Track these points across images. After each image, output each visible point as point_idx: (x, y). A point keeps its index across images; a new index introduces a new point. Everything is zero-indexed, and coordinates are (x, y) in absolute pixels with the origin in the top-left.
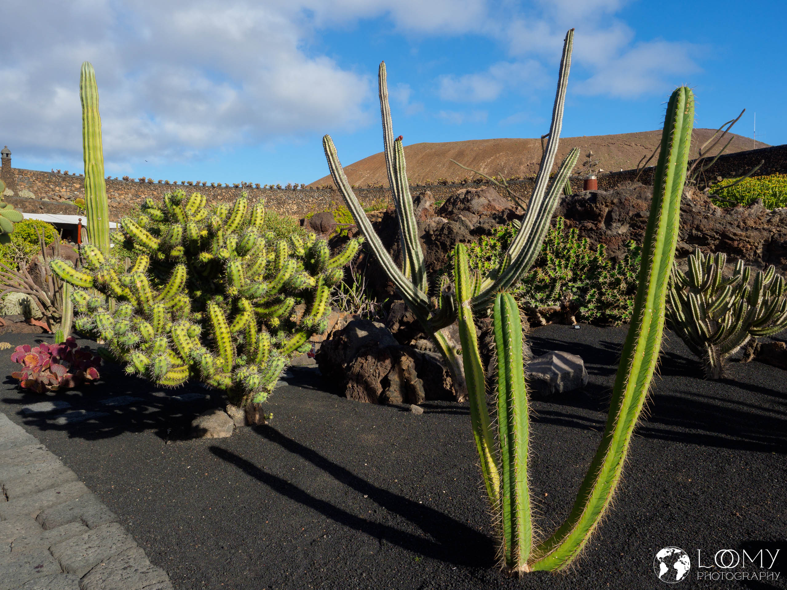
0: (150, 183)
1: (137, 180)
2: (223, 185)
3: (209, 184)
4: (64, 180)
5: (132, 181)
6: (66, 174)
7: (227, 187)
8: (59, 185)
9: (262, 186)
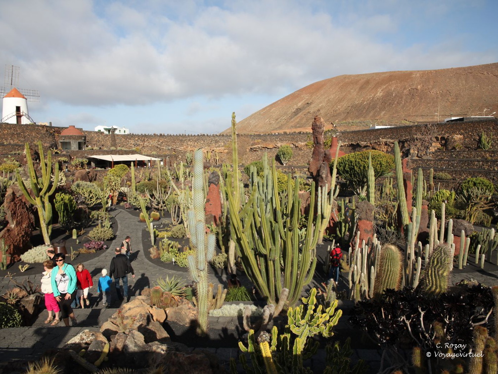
0: (164, 135)
1: (159, 135)
2: (193, 135)
3: (187, 135)
4: (132, 137)
5: (157, 135)
6: (133, 134)
7: (194, 136)
8: (130, 139)
9: (209, 135)
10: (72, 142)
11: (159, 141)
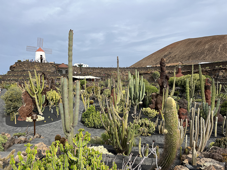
1: (100, 68)
2: (115, 68)
3: (112, 68)
6: (89, 67)
9: (122, 68)
10: (63, 70)
11: (100, 70)
